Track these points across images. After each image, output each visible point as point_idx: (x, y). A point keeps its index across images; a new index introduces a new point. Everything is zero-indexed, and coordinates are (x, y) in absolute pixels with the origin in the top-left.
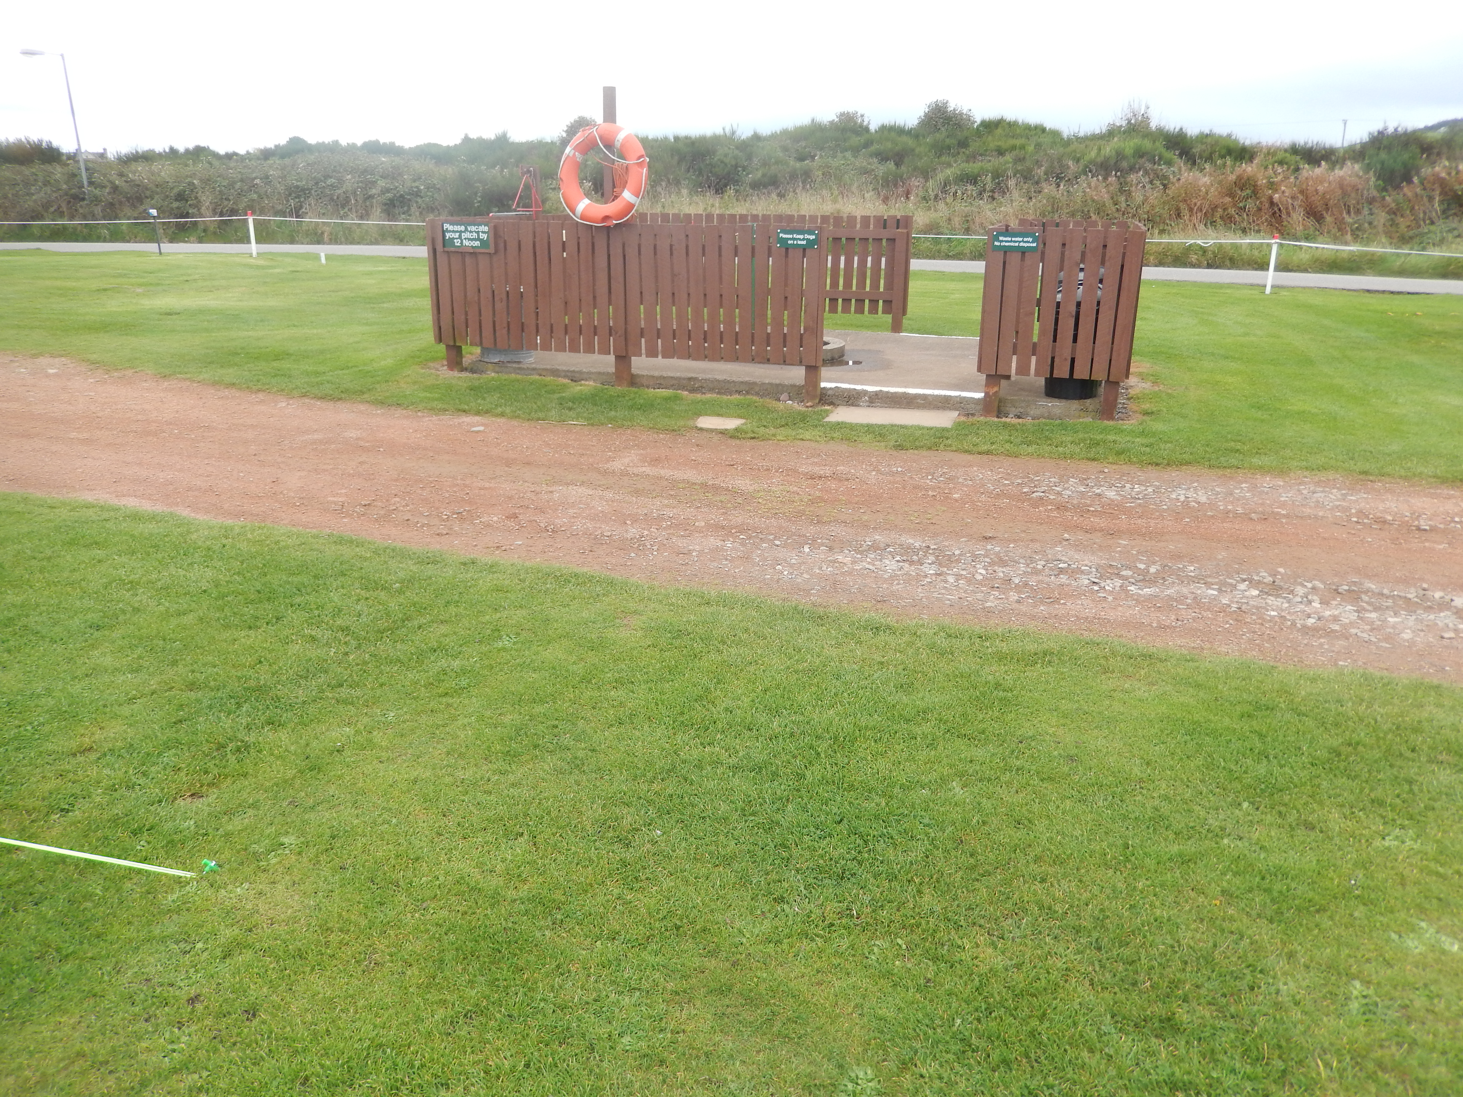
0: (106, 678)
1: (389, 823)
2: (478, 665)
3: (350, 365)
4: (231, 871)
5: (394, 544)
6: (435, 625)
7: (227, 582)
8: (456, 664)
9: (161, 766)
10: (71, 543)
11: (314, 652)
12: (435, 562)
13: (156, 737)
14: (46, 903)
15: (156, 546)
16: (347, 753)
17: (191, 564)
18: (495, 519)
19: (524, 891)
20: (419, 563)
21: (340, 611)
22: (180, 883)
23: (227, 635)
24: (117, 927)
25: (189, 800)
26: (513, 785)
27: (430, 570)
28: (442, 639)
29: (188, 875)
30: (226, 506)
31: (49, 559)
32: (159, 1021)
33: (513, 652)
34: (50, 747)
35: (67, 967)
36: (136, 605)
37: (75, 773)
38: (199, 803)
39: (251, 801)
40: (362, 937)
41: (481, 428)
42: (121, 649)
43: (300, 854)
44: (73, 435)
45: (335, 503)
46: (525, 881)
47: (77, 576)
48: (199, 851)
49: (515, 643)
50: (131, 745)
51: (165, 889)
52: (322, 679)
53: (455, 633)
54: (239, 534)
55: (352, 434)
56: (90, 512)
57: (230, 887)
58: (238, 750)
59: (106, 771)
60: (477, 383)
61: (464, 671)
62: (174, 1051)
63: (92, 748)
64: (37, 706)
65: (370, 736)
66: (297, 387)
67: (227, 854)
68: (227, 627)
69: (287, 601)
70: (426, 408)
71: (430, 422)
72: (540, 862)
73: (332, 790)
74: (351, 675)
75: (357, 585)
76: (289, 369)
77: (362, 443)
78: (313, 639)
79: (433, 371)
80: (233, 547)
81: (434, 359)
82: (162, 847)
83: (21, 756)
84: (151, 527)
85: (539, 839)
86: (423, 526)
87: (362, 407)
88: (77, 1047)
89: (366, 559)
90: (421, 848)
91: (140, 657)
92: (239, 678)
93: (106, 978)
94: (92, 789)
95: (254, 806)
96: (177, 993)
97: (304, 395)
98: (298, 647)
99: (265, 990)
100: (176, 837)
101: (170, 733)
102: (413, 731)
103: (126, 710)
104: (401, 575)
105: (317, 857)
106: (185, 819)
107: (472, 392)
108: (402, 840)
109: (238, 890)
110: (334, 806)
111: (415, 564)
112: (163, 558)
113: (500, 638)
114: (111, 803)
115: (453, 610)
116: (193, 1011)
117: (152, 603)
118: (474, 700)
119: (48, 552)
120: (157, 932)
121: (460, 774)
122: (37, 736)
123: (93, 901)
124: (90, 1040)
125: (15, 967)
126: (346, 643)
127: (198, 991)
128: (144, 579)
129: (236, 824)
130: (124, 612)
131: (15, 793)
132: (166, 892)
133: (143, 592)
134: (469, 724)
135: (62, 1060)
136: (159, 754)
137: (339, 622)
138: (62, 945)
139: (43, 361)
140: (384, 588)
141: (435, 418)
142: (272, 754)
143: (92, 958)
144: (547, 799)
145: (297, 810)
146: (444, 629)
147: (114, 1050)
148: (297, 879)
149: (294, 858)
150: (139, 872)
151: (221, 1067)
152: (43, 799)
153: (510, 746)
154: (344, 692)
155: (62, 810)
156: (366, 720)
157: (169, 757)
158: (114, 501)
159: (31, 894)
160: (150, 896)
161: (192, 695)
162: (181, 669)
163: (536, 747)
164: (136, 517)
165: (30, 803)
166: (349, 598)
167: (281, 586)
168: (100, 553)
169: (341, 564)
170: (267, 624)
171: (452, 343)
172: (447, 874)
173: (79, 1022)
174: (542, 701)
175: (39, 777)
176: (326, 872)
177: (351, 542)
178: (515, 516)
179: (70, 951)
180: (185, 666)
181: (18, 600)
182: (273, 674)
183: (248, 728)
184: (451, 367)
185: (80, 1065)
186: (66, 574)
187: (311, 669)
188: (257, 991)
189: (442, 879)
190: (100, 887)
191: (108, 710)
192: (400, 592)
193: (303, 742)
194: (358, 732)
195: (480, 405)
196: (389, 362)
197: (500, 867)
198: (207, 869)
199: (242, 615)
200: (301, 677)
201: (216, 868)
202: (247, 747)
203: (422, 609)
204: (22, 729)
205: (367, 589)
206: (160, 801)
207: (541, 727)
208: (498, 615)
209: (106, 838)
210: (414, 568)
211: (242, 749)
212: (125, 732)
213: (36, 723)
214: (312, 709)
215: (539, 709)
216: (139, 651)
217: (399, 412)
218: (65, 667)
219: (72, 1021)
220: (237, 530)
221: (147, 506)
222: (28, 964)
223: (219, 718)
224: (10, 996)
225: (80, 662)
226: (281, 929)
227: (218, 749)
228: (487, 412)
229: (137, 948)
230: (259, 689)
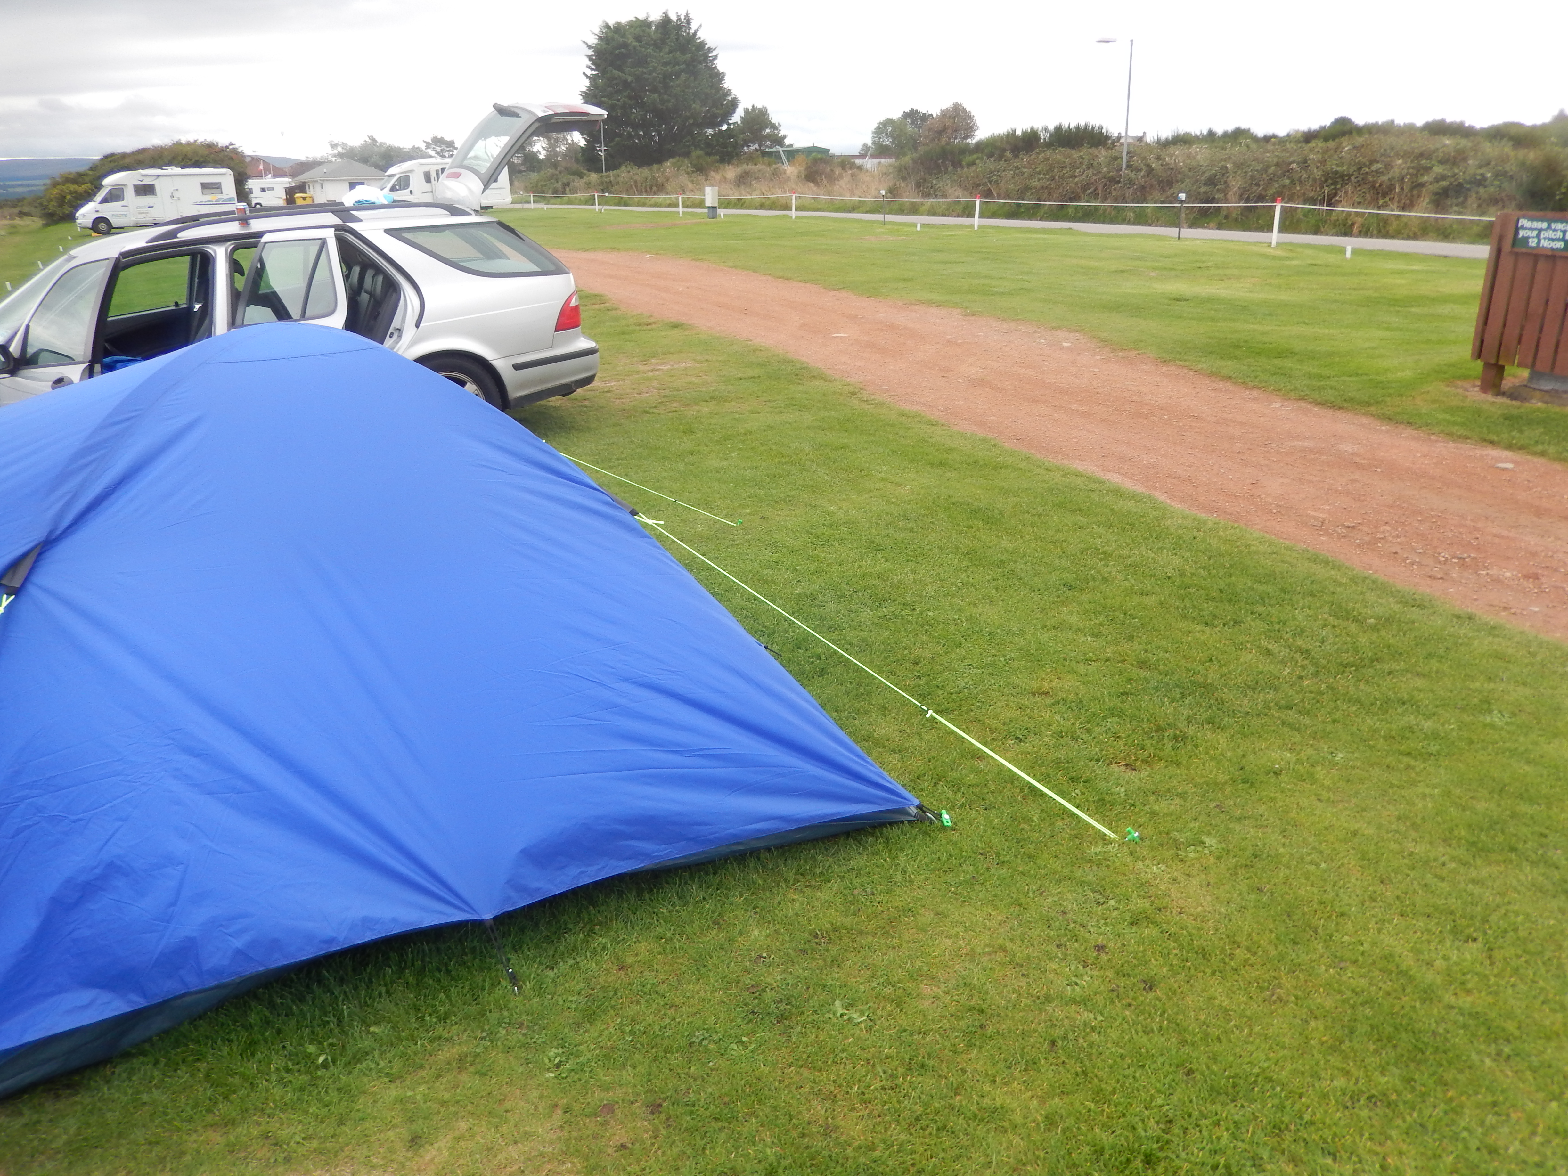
0: (1070, 635)
1: (1317, 865)
2: (1454, 734)
3: (1360, 372)
4: (1152, 848)
5: (1376, 576)
6: (1409, 676)
7: (1193, 574)
8: (1428, 725)
9: (1104, 729)
10: (1061, 505)
11: (1267, 666)
12: (1421, 607)
13: (1104, 701)
14: (993, 811)
15: (1132, 525)
16: (1283, 777)
17: (1162, 548)
18: (1508, 574)
19: (1466, 1001)
20: (1401, 602)
21: (1302, 631)
22: (1105, 840)
23: (1183, 624)
24: (1046, 856)
25: (1123, 768)
26: (1474, 881)
27: (1414, 614)
28: (1416, 693)
29: (1113, 836)
30: (1202, 499)
31: (1040, 515)
32: (1068, 952)
33: (1504, 733)
34: (1017, 681)
35: (1003, 871)
36: (1106, 575)
37: (1032, 710)
38: (1130, 775)
39: (1180, 790)
40: (1269, 965)
41: (1510, 466)
42: (1086, 612)
43: (1219, 858)
44: (1074, 406)
45: (1315, 518)
46: (1469, 992)
47: (1060, 536)
48: (1125, 818)
49: (1507, 723)
50: (1081, 702)
51: (1091, 840)
52: (1271, 695)
53: (1432, 691)
54: (1211, 530)
55: (1348, 448)
56: (1079, 480)
57: (1147, 862)
58: (1175, 738)
59: (1057, 717)
60: (1515, 412)
61: (1435, 736)
62: (1077, 984)
63: (1048, 693)
64: (1011, 642)
65: (1311, 770)
66: (1295, 389)
67: (1150, 831)
68: (1184, 617)
69: (1248, 607)
70: (1442, 432)
71: (1445, 449)
72: (1493, 980)
73: (1262, 809)
74: (1302, 701)
75: (1326, 609)
76: (1291, 369)
77: (1357, 460)
78: (1268, 652)
79: (1460, 391)
80: (1204, 540)
81: (1465, 378)
82: (1094, 802)
83: (993, 681)
84: (1130, 505)
85: (1498, 955)
86: (1412, 564)
87: (1365, 420)
88: (1001, 941)
89: (1340, 584)
90: (1349, 905)
91: (1101, 624)
92: (1188, 670)
93: (1031, 895)
94: (1043, 729)
95: (1183, 796)
96: (1087, 935)
97: (1301, 399)
98: (1250, 656)
99: (1165, 970)
100: (1107, 798)
101: (1117, 702)
102: (1361, 781)
103: (1082, 668)
104: (1379, 610)
105: (1236, 868)
106: (1118, 785)
107: (1507, 422)
108: (1328, 888)
109: (1155, 868)
110: (1261, 826)
111: (1397, 603)
112: (1137, 536)
113: (1490, 711)
114: (1057, 747)
115: (1434, 664)
116: (1097, 958)
117: (1120, 577)
118: (1442, 771)
119: (1040, 510)
120: (1078, 873)
121: (1410, 846)
122: (1007, 669)
123: (1031, 825)
124: (1012, 940)
125: (964, 854)
126: (1302, 666)
127: (1105, 942)
128: (1116, 552)
129: (1161, 807)
130: (1094, 579)
131: (984, 711)
132: (1091, 843)
133: (1114, 565)
134: (1431, 795)
135: (986, 946)
136: (1104, 717)
137: (1299, 642)
138: (1001, 852)
139: (1060, 334)
140: (1355, 620)
141: (1451, 445)
142: (1207, 753)
143: (1022, 873)
144: (1517, 914)
145: (1223, 816)
146: (1420, 683)
147: (1028, 958)
148: (1212, 882)
149: (1212, 860)
150: (1073, 815)
151: (1115, 1019)
152: (1004, 724)
153: (1479, 837)
154: (1292, 716)
155: (1017, 738)
156: (1310, 751)
157: (1112, 723)
158: (1100, 474)
159: (983, 799)
160: (1077, 841)
161: (1143, 673)
162: (1136, 645)
163: (1513, 849)
164: (1118, 493)
165: (993, 723)
166: (1315, 620)
167: (1244, 590)
168: (1083, 520)
169: (1312, 583)
170: (1224, 625)
171: (1493, 361)
172: (1374, 944)
173: (1005, 922)
174: (1531, 801)
175: (1003, 704)
176: (1243, 887)
177: (1327, 563)
178: (1536, 577)
179: (1006, 859)
180: (1140, 644)
181: (1010, 547)
182: (1222, 677)
183: (1189, 720)
184: (1484, 388)
185: (999, 957)
186: (1051, 533)
187: (1262, 682)
188: (1157, 968)
189: (1366, 946)
190: (1037, 815)
191: (1067, 663)
192: (1375, 628)
193: (1240, 752)
194: (1299, 761)
195: (1513, 438)
196: (1408, 374)
197: (1439, 963)
198: (1129, 837)
199: (1201, 610)
200: (1249, 687)
201: (1138, 840)
202: (1184, 738)
203: (1397, 655)
204: (996, 658)
205: (1336, 616)
206: (1098, 760)
207: (1524, 830)
208: (1492, 686)
209: (1048, 775)
210: (1396, 607)
211: (1179, 739)
212: (1078, 687)
213: (1008, 657)
214: (1255, 722)
215: (1524, 808)
216: (1101, 618)
217: (1409, 431)
218: (1038, 616)
219: (1000, 918)
220: (1210, 525)
221: (1128, 485)
222: (973, 855)
223: (1163, 703)
224: (958, 876)
225: (1051, 614)
226: (1190, 922)
227: (1156, 731)
228: (1521, 448)
229: (1060, 881)
230: (1205, 686)
